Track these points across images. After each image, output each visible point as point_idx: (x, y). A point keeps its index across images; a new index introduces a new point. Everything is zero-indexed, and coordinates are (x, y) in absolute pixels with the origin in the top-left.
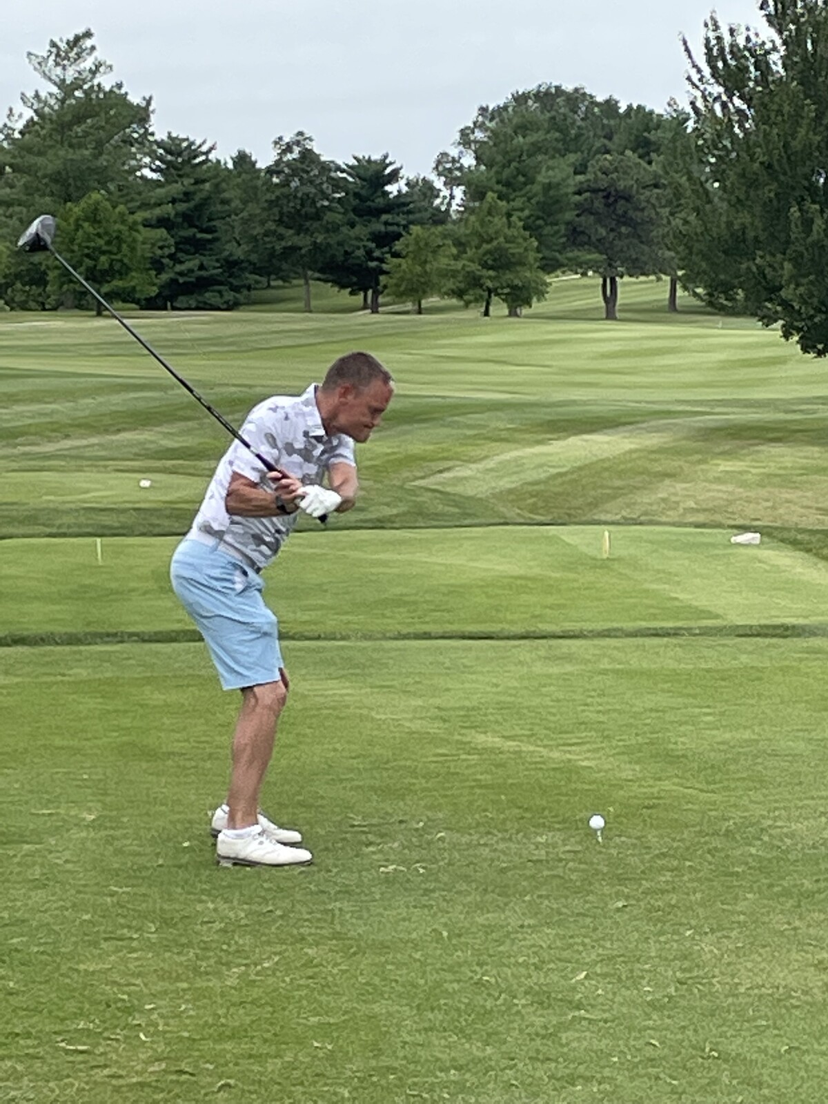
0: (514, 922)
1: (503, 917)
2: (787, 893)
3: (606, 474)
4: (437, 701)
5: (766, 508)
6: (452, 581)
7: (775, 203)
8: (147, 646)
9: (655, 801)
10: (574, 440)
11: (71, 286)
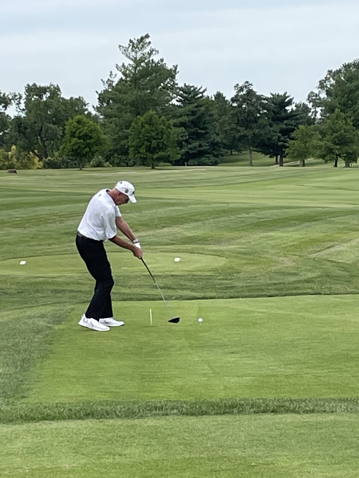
11: (139, 155)
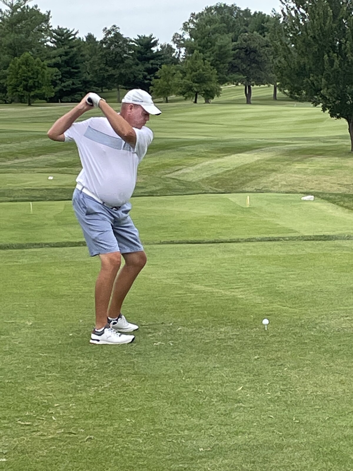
0: (211, 366)
1: (206, 363)
2: (326, 351)
3: (247, 170)
4: (177, 271)
5: (316, 184)
6: (183, 218)
7: (318, 53)
8: (53, 249)
9: (271, 313)
10: (233, 156)
11: (17, 93)
